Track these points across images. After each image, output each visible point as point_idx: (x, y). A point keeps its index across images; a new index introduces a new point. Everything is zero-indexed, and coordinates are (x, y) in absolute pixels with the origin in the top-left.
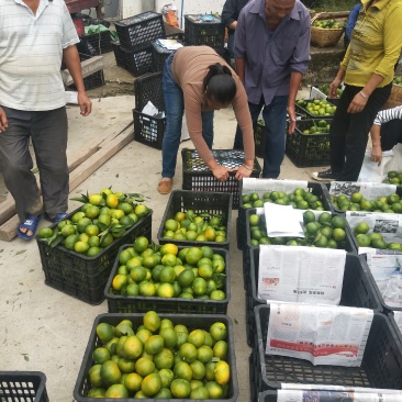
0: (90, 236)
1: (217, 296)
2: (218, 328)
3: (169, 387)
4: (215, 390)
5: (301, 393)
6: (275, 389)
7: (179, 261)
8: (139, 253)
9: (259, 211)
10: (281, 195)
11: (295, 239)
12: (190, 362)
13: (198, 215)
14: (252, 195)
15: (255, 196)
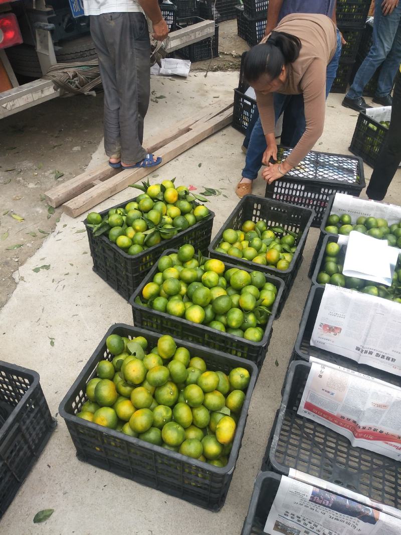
0: (137, 231)
1: (253, 335)
2: (239, 375)
3: (161, 428)
4: (213, 448)
5: (311, 489)
6: (281, 473)
7: (223, 281)
8: (183, 262)
9: (342, 239)
10: (381, 223)
11: (377, 285)
12: (192, 407)
13: (271, 228)
14: (343, 216)
15: (346, 219)
